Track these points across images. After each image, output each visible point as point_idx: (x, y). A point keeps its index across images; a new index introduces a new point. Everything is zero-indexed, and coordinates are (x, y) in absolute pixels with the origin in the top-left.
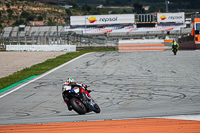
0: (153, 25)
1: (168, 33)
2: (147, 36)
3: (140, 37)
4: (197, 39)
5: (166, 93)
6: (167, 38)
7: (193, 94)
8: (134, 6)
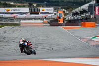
0: (38, 14)
1: (45, 18)
2: (35, 19)
3: (31, 19)
4: (59, 21)
5: (44, 47)
6: (45, 20)
7: (57, 48)
8: (29, 4)
